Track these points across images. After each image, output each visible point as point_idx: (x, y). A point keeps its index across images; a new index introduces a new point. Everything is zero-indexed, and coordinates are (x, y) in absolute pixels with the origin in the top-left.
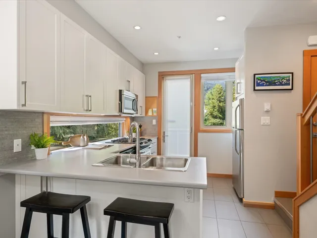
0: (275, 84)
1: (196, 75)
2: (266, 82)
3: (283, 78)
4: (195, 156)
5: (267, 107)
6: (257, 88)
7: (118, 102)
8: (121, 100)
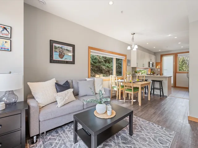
8: (149, 64)
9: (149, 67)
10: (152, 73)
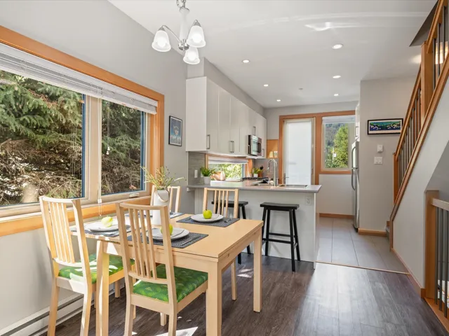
0: (387, 129)
1: (317, 119)
2: (379, 127)
3: (394, 123)
4: (316, 184)
5: (380, 148)
6: (370, 132)
7: (248, 145)
8: (249, 144)
9: (249, 153)
10: (255, 172)
